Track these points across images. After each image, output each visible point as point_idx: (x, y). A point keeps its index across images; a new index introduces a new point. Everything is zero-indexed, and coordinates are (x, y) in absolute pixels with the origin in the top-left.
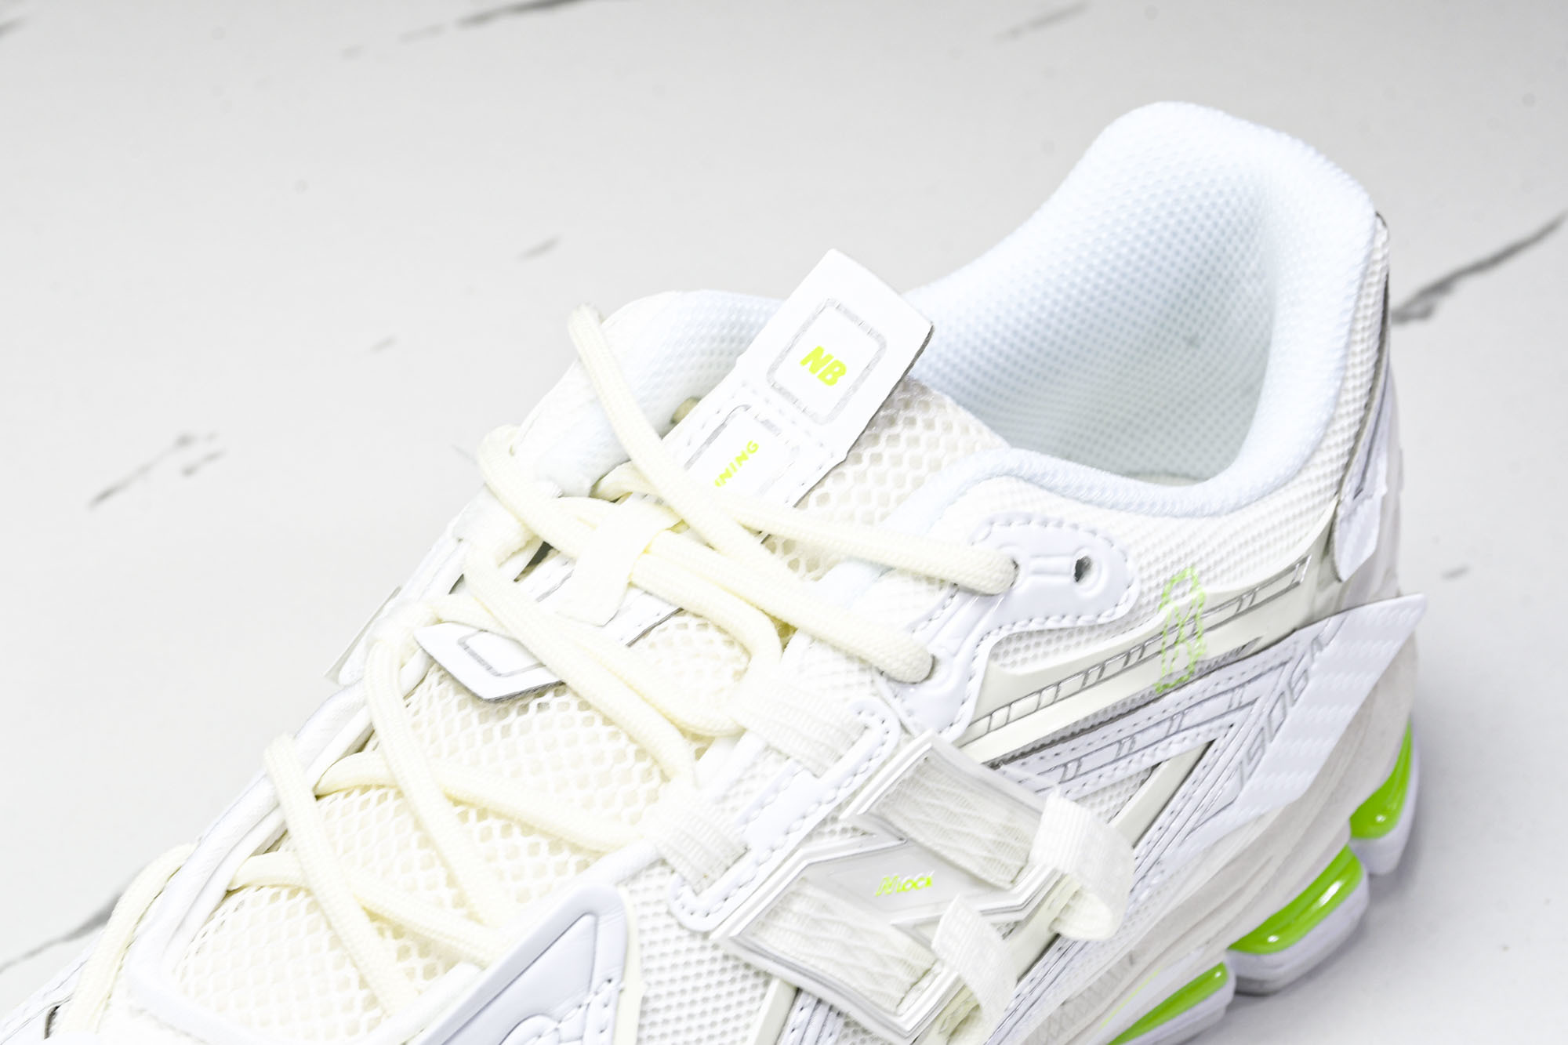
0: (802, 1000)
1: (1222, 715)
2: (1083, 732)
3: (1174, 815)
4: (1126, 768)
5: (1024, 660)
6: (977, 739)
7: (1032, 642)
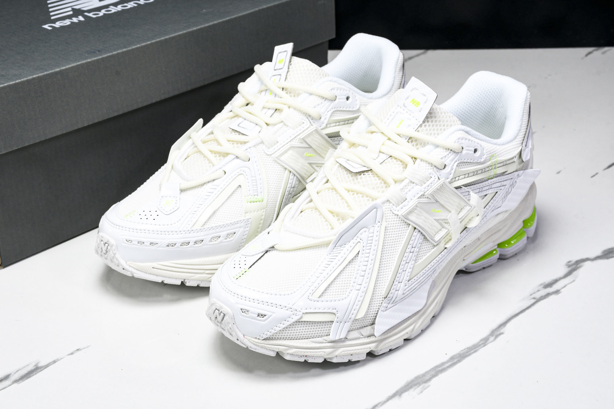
0: (416, 230)
1: (500, 187)
3: (489, 206)
4: (481, 194)
5: (463, 168)
6: (452, 182)
7: (465, 164)
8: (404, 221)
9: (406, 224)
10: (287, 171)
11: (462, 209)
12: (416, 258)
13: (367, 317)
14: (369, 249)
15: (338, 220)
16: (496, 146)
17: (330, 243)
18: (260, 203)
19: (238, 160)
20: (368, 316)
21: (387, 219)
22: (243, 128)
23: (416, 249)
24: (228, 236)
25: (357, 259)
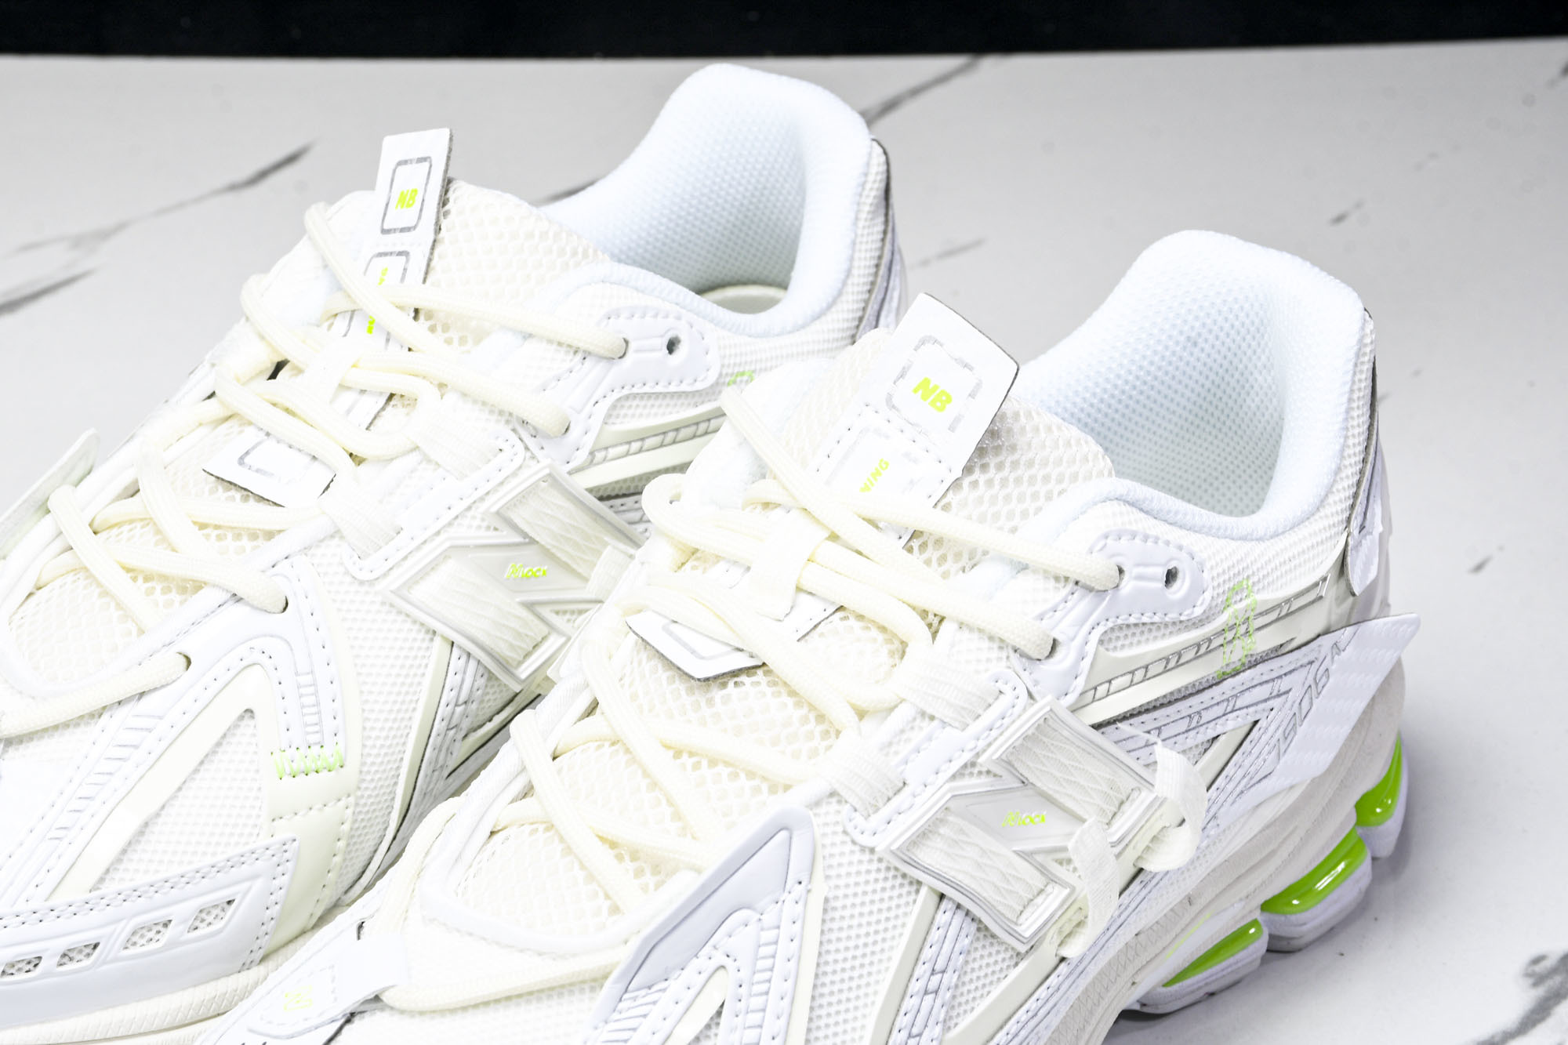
0: (945, 904)
1: (1266, 700)
2: (1162, 705)
3: (1228, 779)
4: (1195, 738)
5: (1123, 646)
6: (1084, 706)
7: (1130, 632)
8: (896, 869)
9: (906, 882)
10: (438, 640)
11: (1122, 803)
12: (947, 1012)
14: (761, 994)
15: (639, 873)
16: (1248, 546)
17: (605, 977)
18: (332, 773)
19: (239, 607)
21: (830, 867)
22: (258, 471)
23: (950, 978)
24: (203, 915)
25: (712, 1037)
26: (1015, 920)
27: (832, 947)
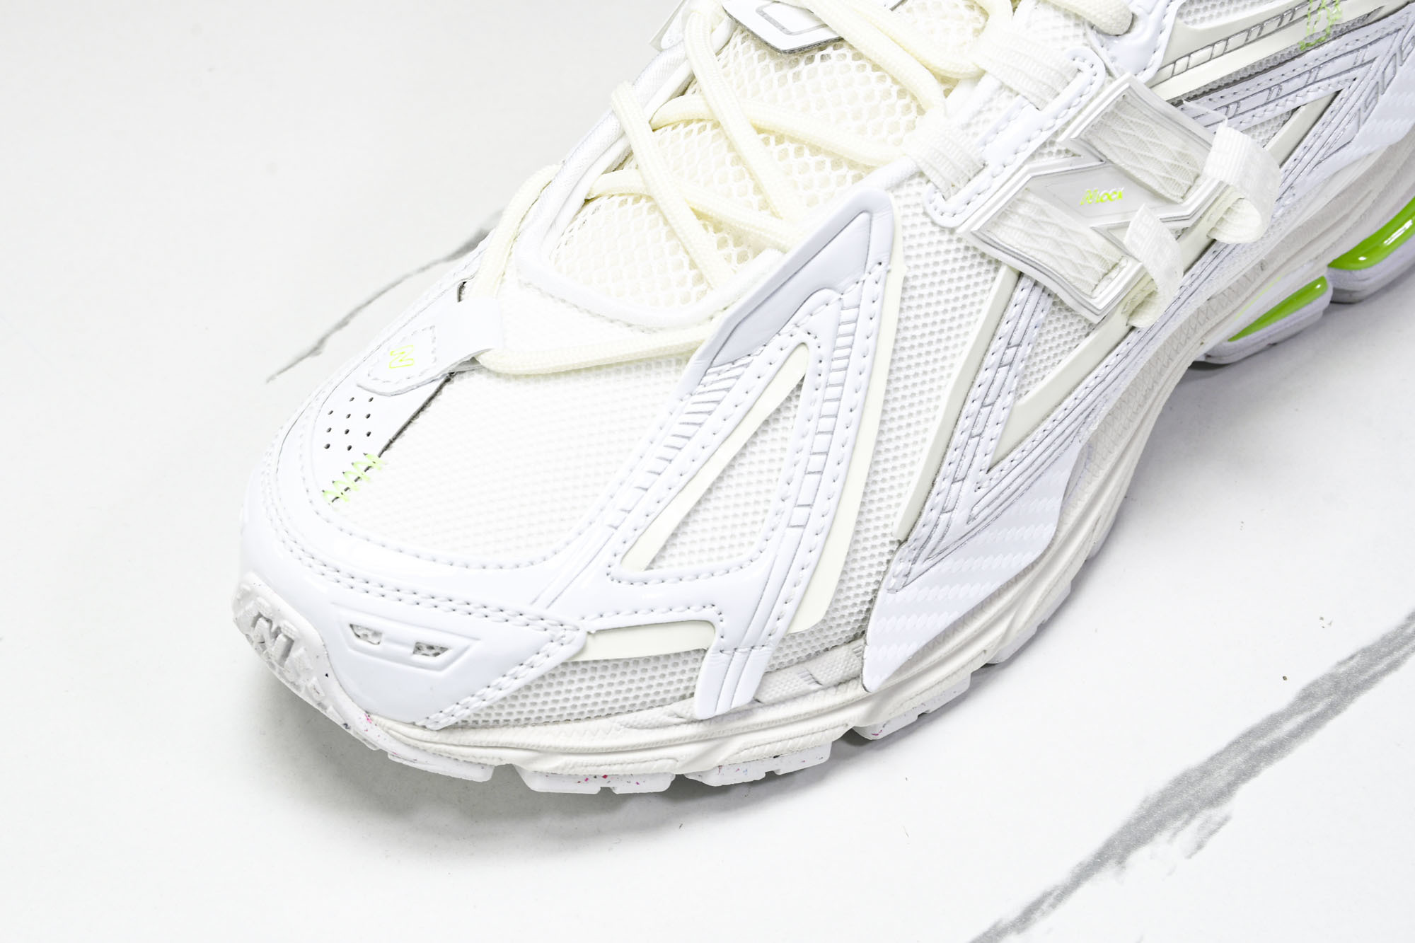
0: (1023, 283)
1: (1349, 71)
2: (1243, 79)
3: (1307, 149)
4: (1273, 110)
5: (1202, 18)
6: (1161, 83)
8: (975, 249)
9: (985, 261)
11: (1197, 177)
12: (1020, 381)
13: (833, 619)
14: (840, 370)
17: (692, 351)
20: (837, 615)
21: (910, 247)
23: (1025, 350)
25: (793, 409)
26: (1089, 293)
27: (910, 324)
